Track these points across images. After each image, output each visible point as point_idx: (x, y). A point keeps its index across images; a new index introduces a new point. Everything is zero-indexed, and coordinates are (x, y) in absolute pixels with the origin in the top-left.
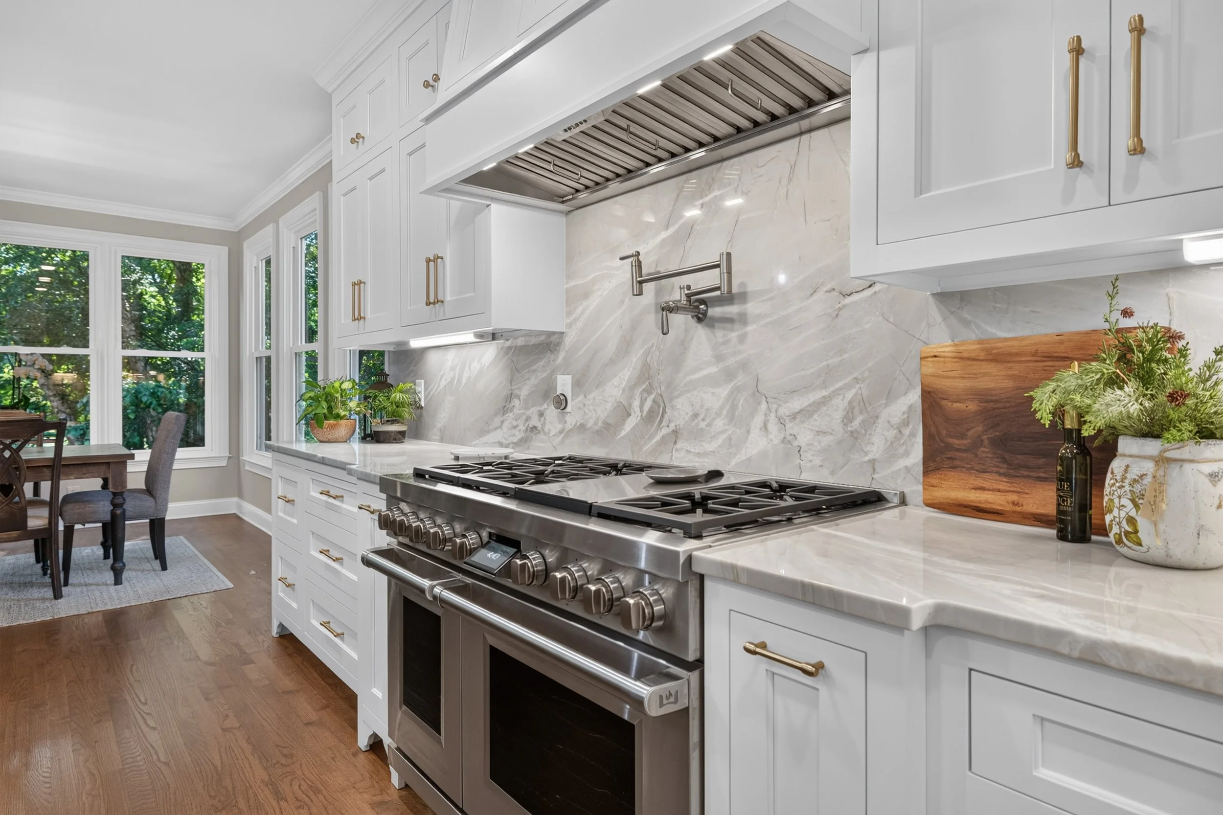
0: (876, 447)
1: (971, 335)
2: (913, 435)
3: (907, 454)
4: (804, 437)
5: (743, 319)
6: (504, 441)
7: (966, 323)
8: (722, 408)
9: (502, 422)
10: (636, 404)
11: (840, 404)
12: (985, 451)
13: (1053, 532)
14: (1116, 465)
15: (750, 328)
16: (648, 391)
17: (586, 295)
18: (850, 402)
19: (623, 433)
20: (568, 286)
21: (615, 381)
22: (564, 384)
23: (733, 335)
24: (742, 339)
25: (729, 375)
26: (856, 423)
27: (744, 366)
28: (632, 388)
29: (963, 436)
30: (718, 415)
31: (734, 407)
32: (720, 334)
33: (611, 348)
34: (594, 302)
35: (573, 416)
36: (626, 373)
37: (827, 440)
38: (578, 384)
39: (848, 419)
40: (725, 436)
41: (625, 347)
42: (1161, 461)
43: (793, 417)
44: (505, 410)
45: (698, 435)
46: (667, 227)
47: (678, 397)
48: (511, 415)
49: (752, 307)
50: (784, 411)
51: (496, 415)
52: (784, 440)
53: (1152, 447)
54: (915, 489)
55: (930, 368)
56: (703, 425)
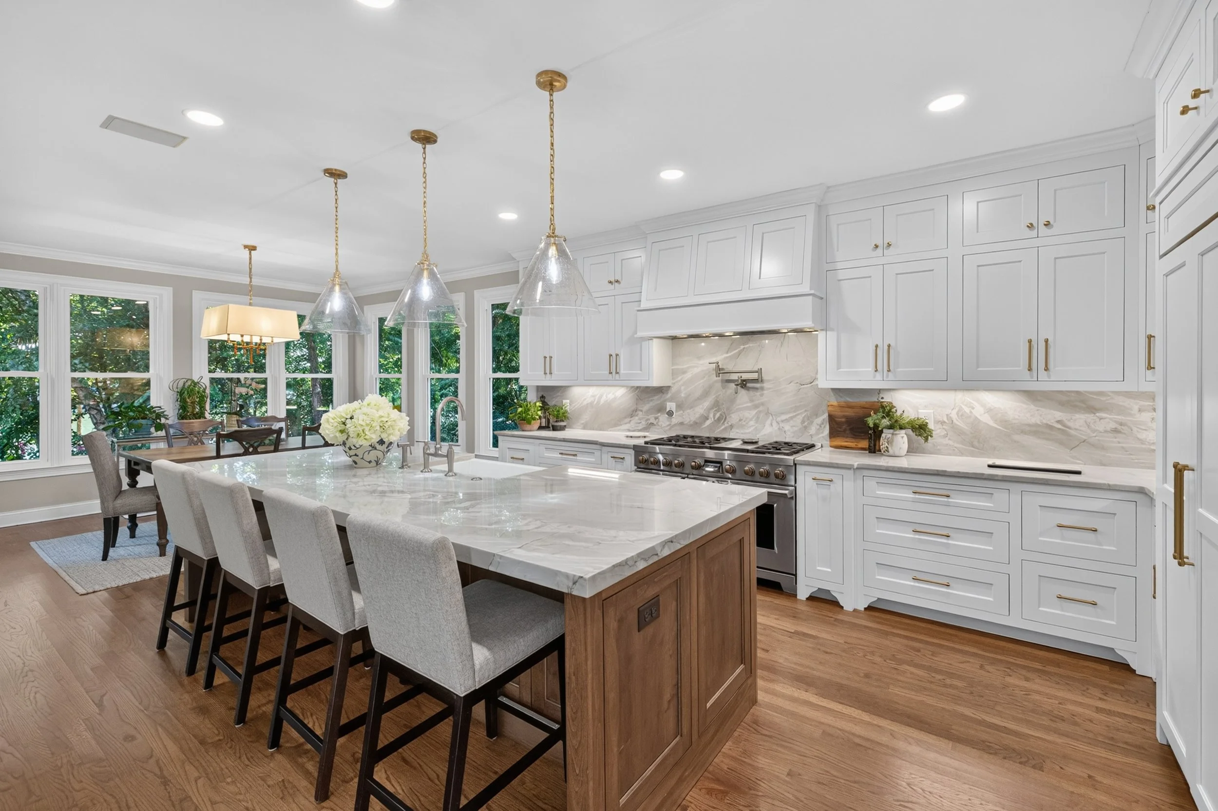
0: (813, 430)
1: (842, 400)
2: (825, 427)
3: (822, 433)
4: (787, 427)
5: (762, 389)
6: (631, 429)
7: (841, 397)
8: (753, 417)
9: (630, 421)
10: (711, 415)
11: (800, 418)
12: (848, 432)
13: (868, 452)
14: (883, 435)
15: (765, 392)
16: (717, 411)
17: (684, 372)
18: (804, 418)
19: (704, 426)
20: (673, 368)
21: (701, 406)
22: (671, 406)
23: (758, 394)
24: (762, 395)
25: (756, 407)
26: (806, 424)
27: (762, 404)
28: (709, 409)
29: (840, 428)
30: (751, 420)
31: (758, 418)
32: (752, 393)
33: (698, 393)
34: (688, 376)
35: (675, 420)
36: (707, 404)
37: (795, 429)
38: (679, 407)
39: (803, 422)
40: (754, 427)
41: (706, 394)
42: (893, 434)
43: (782, 421)
44: (632, 416)
45: (742, 426)
46: (727, 353)
47: (733, 413)
48: (637, 418)
49: (765, 385)
50: (779, 419)
51: (625, 418)
52: (779, 429)
53: (891, 431)
54: (827, 442)
55: (830, 409)
56: (744, 423)
